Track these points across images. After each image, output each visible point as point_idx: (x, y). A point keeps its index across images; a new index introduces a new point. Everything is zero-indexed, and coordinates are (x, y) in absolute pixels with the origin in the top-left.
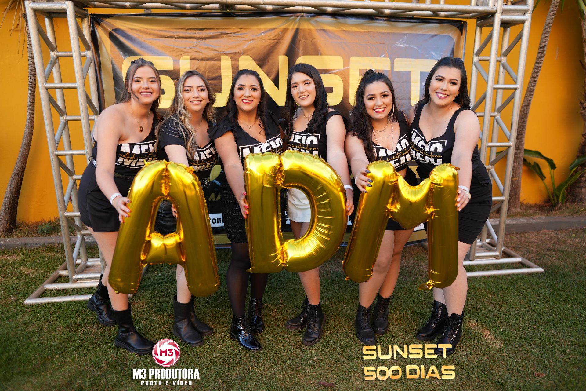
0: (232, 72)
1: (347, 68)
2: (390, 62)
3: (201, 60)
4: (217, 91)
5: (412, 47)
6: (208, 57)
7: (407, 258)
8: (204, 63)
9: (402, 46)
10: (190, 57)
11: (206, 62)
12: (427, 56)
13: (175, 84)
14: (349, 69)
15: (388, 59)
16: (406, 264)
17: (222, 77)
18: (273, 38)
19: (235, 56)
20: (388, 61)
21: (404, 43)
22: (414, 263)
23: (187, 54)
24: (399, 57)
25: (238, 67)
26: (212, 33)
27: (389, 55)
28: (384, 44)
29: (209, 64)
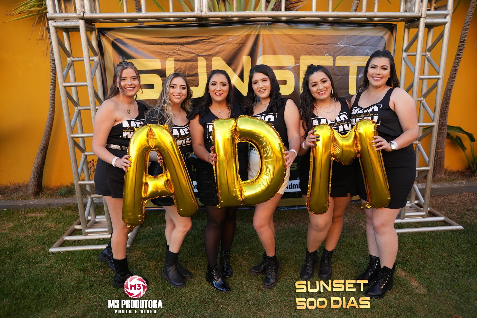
0: (207, 70)
1: (297, 65)
2: (333, 59)
3: (182, 61)
4: (195, 85)
5: (351, 46)
6: (188, 59)
7: (348, 217)
8: (185, 64)
9: (343, 46)
10: (174, 59)
11: (186, 62)
12: (363, 53)
13: (162, 80)
14: (299, 66)
15: (331, 57)
16: (347, 222)
17: (199, 74)
18: (239, 42)
19: (208, 58)
20: (331, 58)
21: (344, 44)
22: (354, 220)
23: (171, 57)
24: (340, 55)
25: (211, 66)
26: (190, 40)
27: (331, 53)
28: (328, 45)
29: (189, 64)
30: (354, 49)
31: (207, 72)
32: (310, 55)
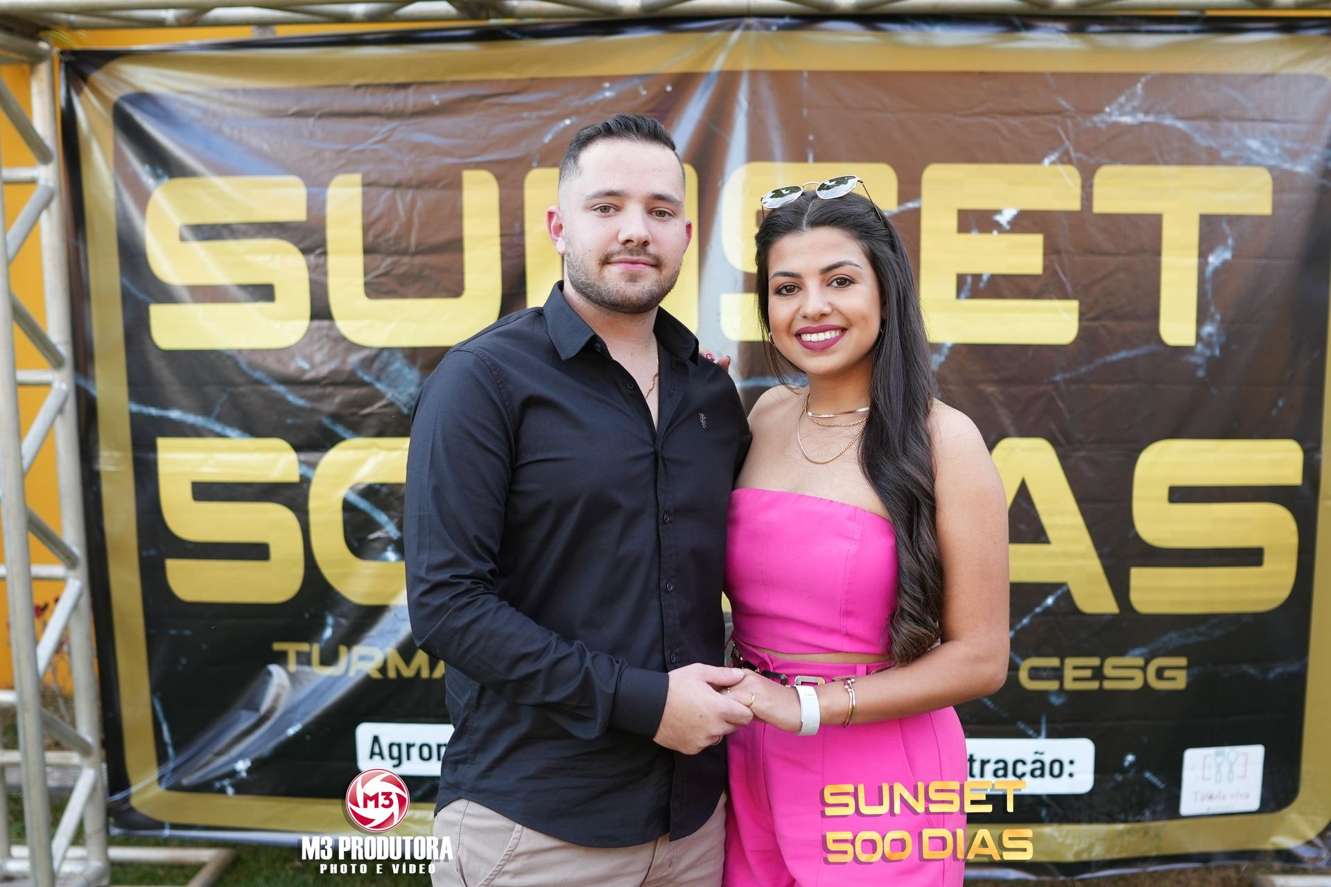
0: (502, 226)
1: (911, 205)
2: (1079, 182)
3: (397, 186)
4: (449, 291)
5: (1168, 121)
6: (422, 176)
8: (407, 197)
9: (1127, 119)
10: (363, 178)
11: (409, 194)
13: (309, 268)
14: (917, 213)
15: (1071, 170)
17: (467, 244)
18: (645, 104)
19: (509, 173)
20: (1070, 177)
21: (1135, 110)
23: (352, 168)
24: (1115, 160)
25: (521, 208)
26: (435, 99)
27: (1073, 154)
28: (1056, 117)
29: (425, 198)
30: (1185, 137)
31: (502, 236)
32: (971, 159)
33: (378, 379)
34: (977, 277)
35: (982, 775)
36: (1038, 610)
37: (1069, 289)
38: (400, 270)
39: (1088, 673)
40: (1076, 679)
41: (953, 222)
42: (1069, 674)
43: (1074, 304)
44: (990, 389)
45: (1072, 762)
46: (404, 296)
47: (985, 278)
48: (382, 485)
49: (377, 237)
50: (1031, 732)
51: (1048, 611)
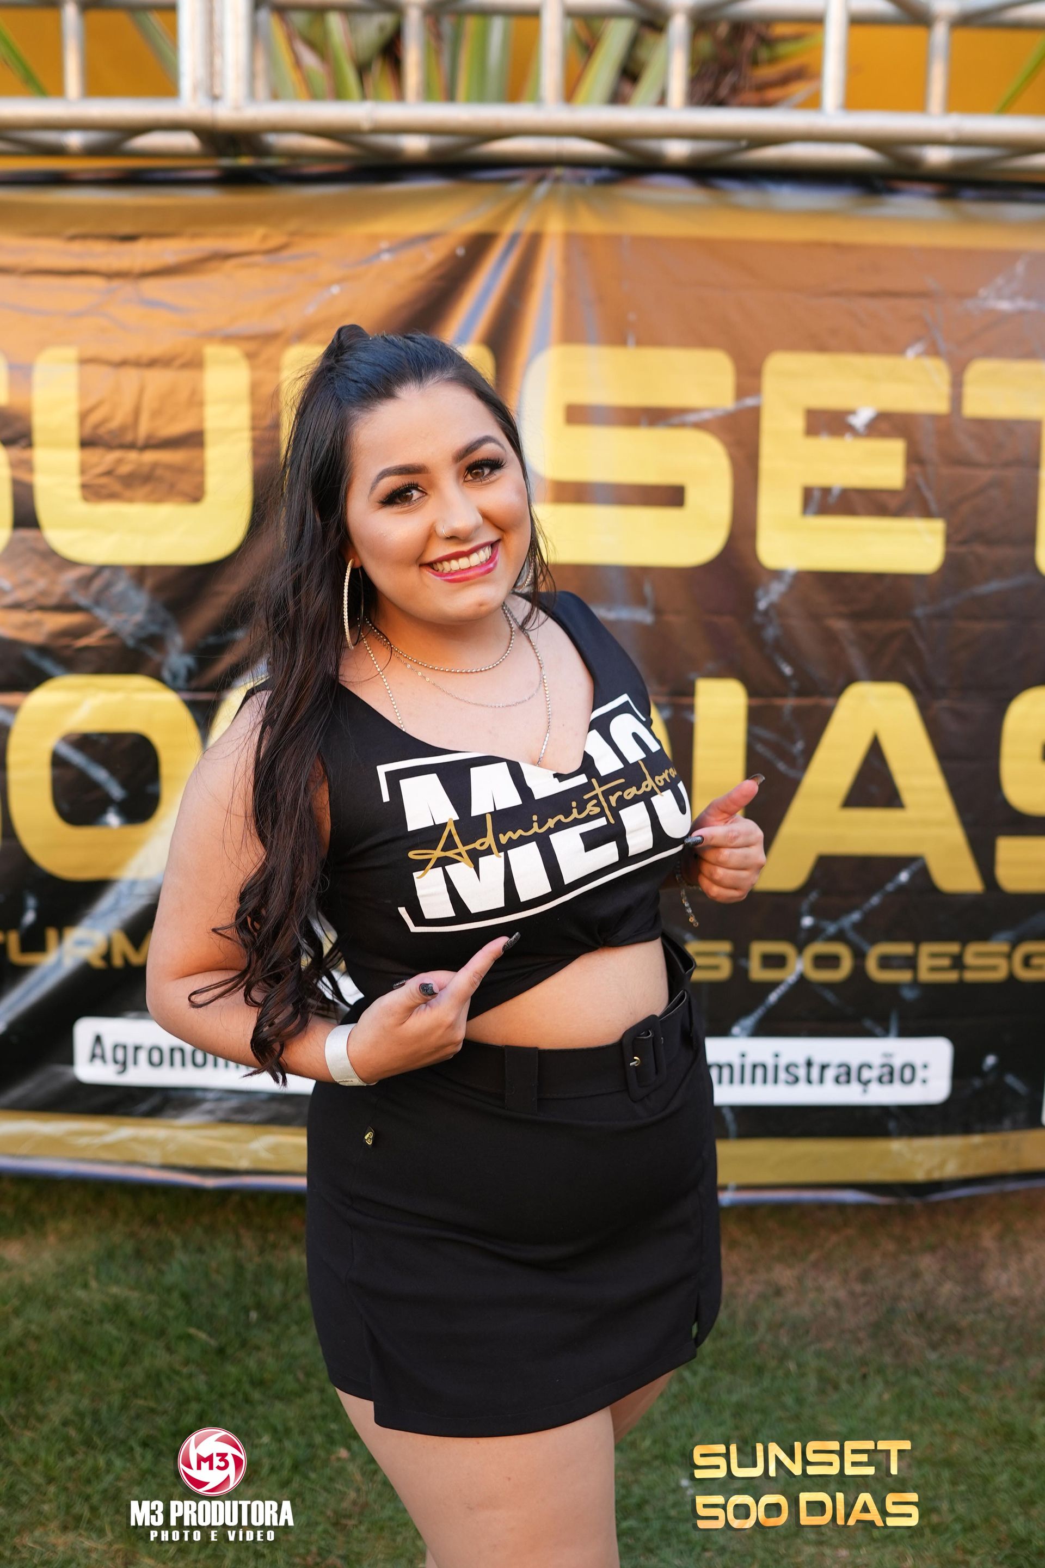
0: (254, 417)
1: (750, 402)
2: (948, 378)
3: (123, 363)
4: (186, 495)
6: (155, 352)
8: (131, 377)
9: (1005, 305)
10: (79, 354)
11: (141, 372)
13: (13, 465)
14: (757, 411)
15: (940, 363)
17: (209, 438)
18: (430, 270)
19: (263, 350)
20: (936, 372)
21: (1015, 294)
23: (65, 339)
24: (987, 353)
25: (278, 394)
26: (170, 253)
27: (942, 345)
28: (922, 300)
29: (158, 380)
31: (254, 428)
32: (820, 346)
33: (98, 602)
34: (826, 491)
35: (821, 1080)
36: (890, 887)
37: (933, 506)
38: (124, 469)
39: (946, 962)
40: (933, 969)
41: (799, 423)
42: (924, 962)
43: (938, 526)
44: (839, 625)
45: (925, 1066)
46: (131, 500)
47: (836, 492)
48: (102, 735)
49: (97, 426)
50: (878, 1030)
51: (902, 888)
